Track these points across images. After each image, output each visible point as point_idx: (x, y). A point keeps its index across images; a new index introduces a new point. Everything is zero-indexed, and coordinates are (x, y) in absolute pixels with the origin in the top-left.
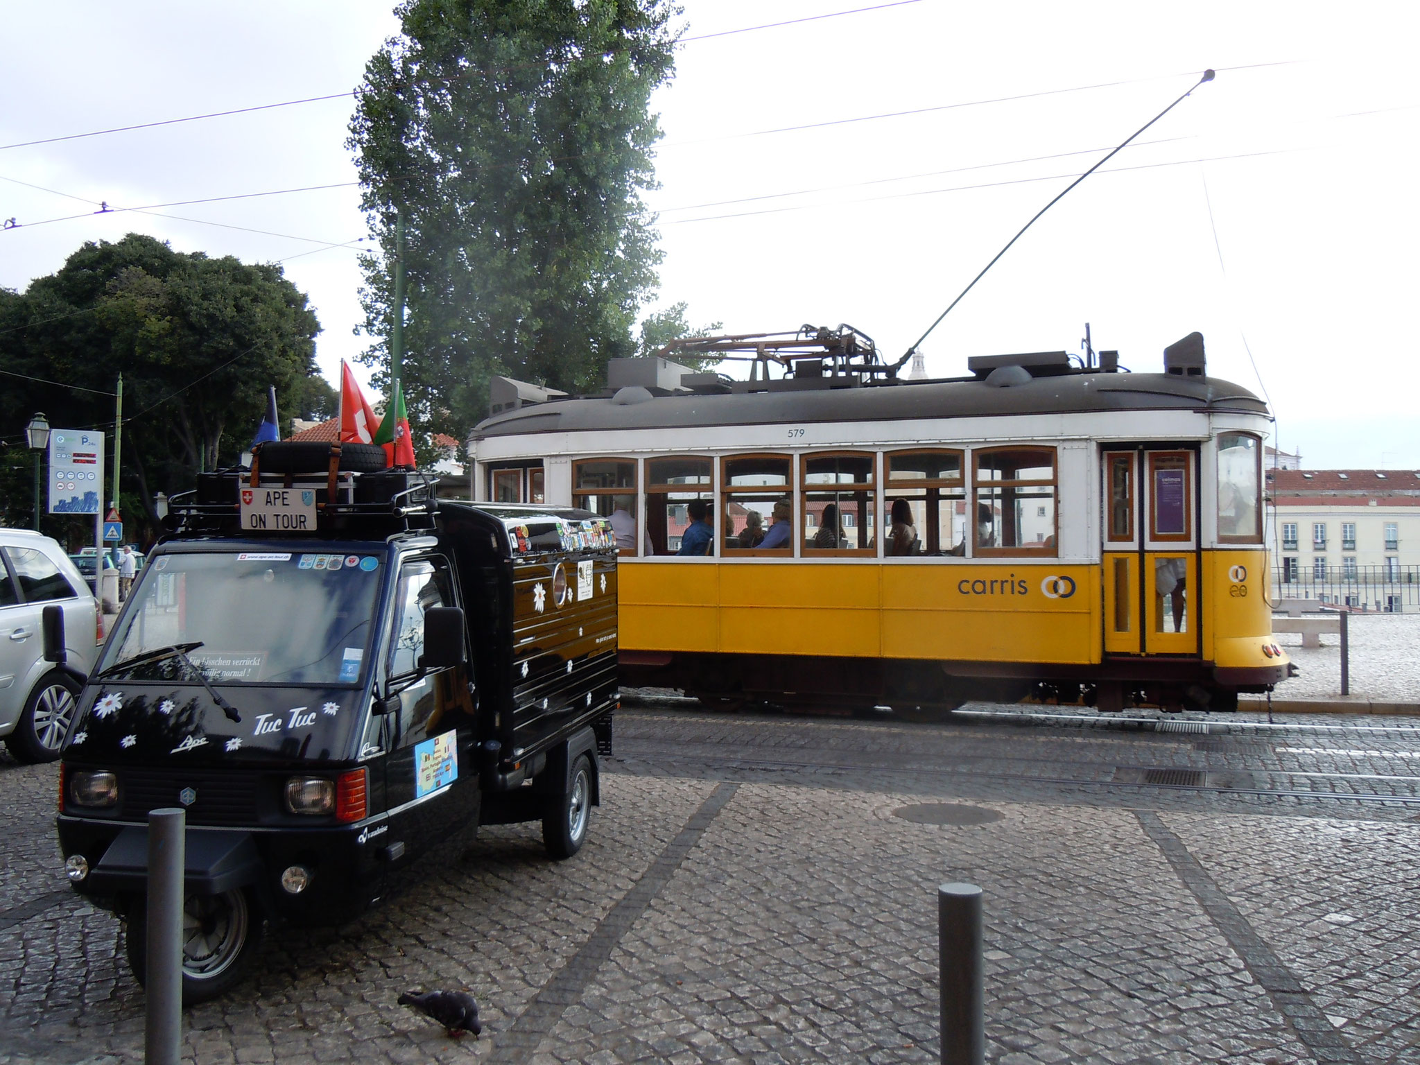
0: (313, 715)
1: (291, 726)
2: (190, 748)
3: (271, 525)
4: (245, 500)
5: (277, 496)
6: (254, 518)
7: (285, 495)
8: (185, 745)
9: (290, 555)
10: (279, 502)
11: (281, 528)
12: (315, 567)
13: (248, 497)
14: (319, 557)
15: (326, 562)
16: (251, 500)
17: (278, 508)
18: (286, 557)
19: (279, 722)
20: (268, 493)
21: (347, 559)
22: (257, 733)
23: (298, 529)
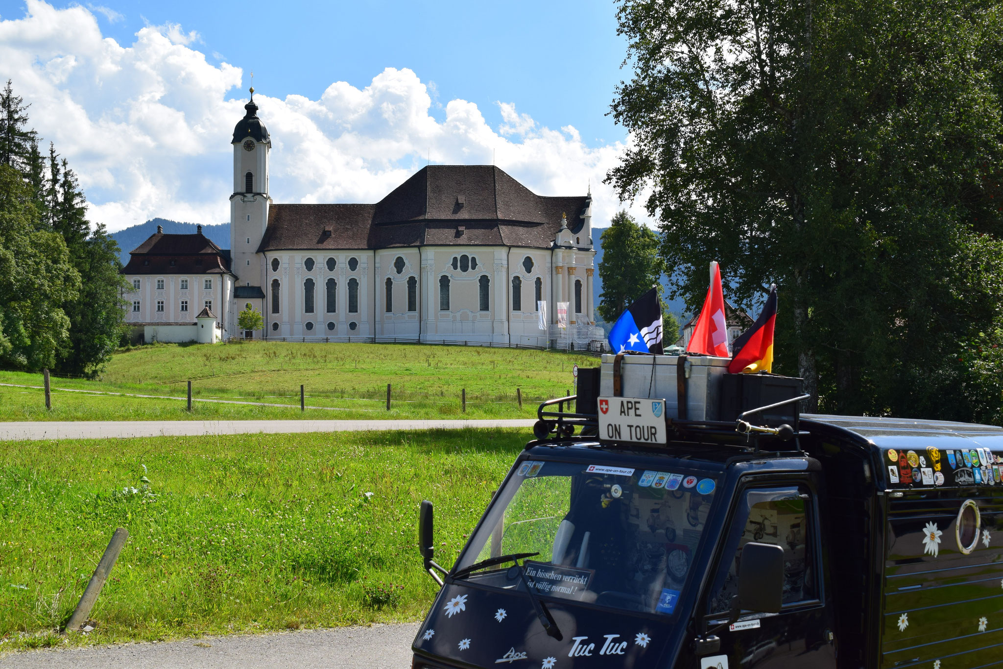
0: (624, 644)
1: (602, 653)
2: (511, 660)
3: (625, 436)
4: (602, 409)
5: (630, 405)
6: (610, 427)
7: (638, 406)
8: (508, 657)
9: (633, 470)
10: (632, 412)
11: (634, 440)
12: (654, 486)
13: (604, 406)
14: (659, 475)
15: (665, 480)
16: (607, 409)
17: (631, 419)
18: (628, 472)
19: (592, 646)
20: (622, 403)
21: (686, 480)
22: (570, 655)
23: (649, 441)
